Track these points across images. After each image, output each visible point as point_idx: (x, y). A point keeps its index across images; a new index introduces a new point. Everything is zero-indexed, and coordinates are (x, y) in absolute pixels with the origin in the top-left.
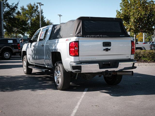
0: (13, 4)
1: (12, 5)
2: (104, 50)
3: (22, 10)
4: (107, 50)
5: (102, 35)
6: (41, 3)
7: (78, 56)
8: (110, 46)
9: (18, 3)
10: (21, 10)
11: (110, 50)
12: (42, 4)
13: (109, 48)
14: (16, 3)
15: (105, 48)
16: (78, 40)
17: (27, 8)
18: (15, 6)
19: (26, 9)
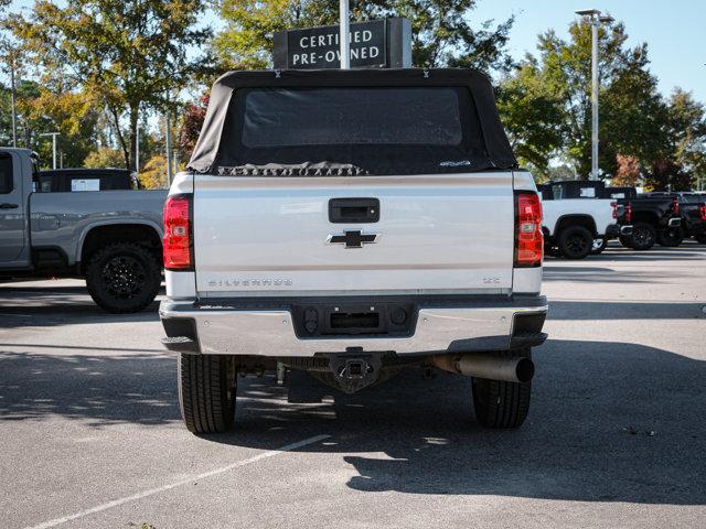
0: (486, 26)
1: (482, 28)
2: (335, 239)
3: (542, 49)
4: (353, 240)
5: (330, 160)
6: (599, 13)
7: (191, 268)
8: (375, 218)
9: (511, 21)
10: (539, 47)
11: (371, 238)
12: (604, 15)
13: (365, 228)
14: (503, 21)
15: (342, 229)
16: (190, 190)
17: (568, 40)
18: (497, 34)
19: (563, 43)
